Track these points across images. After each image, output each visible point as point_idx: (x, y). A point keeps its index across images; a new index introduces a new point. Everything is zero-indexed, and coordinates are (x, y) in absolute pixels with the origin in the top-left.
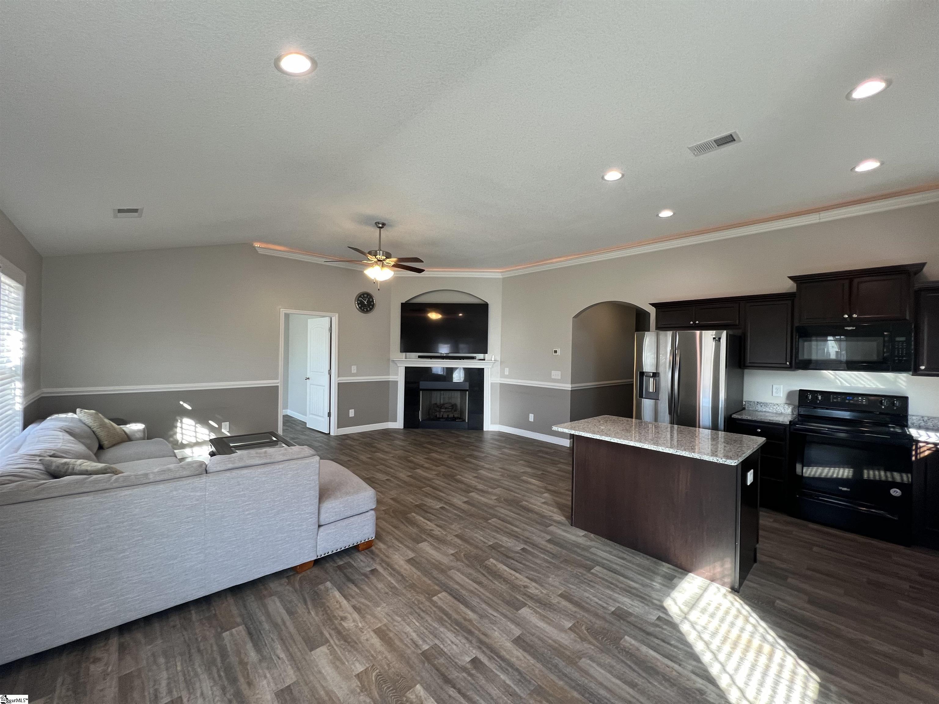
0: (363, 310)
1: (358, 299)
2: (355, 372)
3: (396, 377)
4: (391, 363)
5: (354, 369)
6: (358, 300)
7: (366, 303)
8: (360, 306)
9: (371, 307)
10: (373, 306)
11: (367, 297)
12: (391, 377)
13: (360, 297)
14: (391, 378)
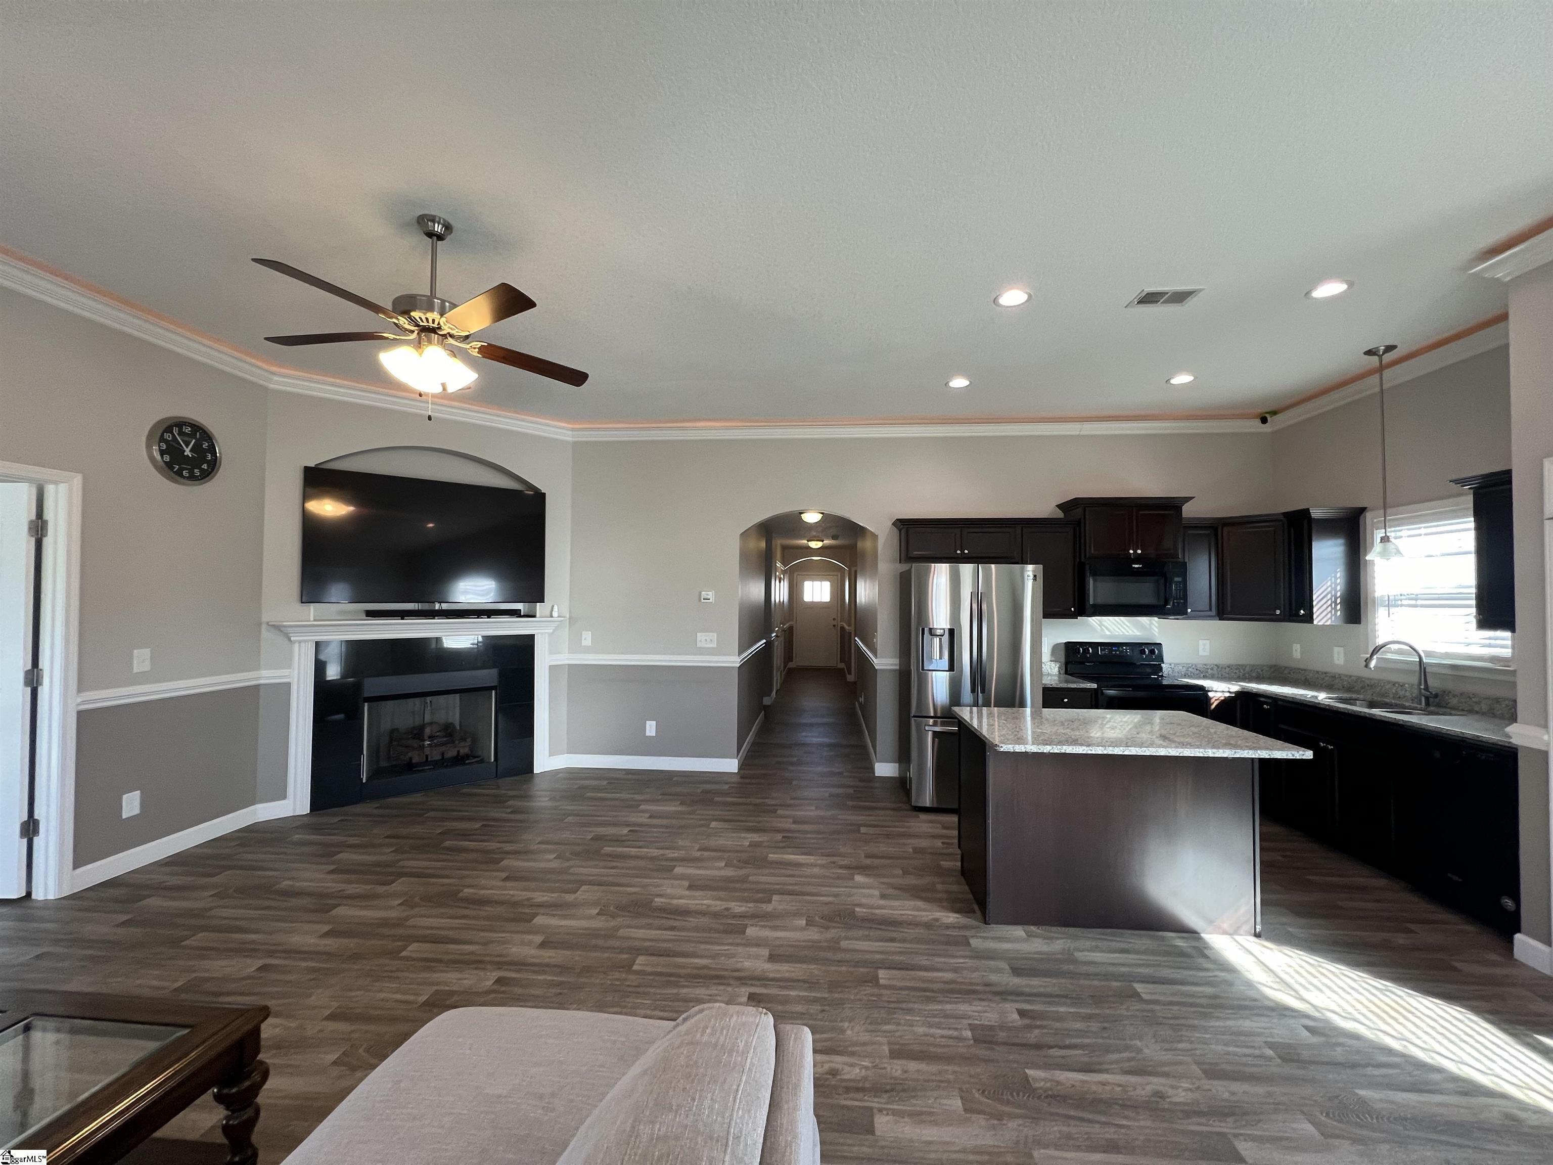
0: (179, 473)
1: (162, 435)
2: (146, 667)
3: (285, 672)
4: (265, 634)
5: (141, 660)
6: (162, 439)
7: (188, 452)
8: (167, 458)
9: (205, 466)
10: (214, 464)
11: (192, 435)
12: (264, 673)
13: (169, 429)
14: (267, 676)
